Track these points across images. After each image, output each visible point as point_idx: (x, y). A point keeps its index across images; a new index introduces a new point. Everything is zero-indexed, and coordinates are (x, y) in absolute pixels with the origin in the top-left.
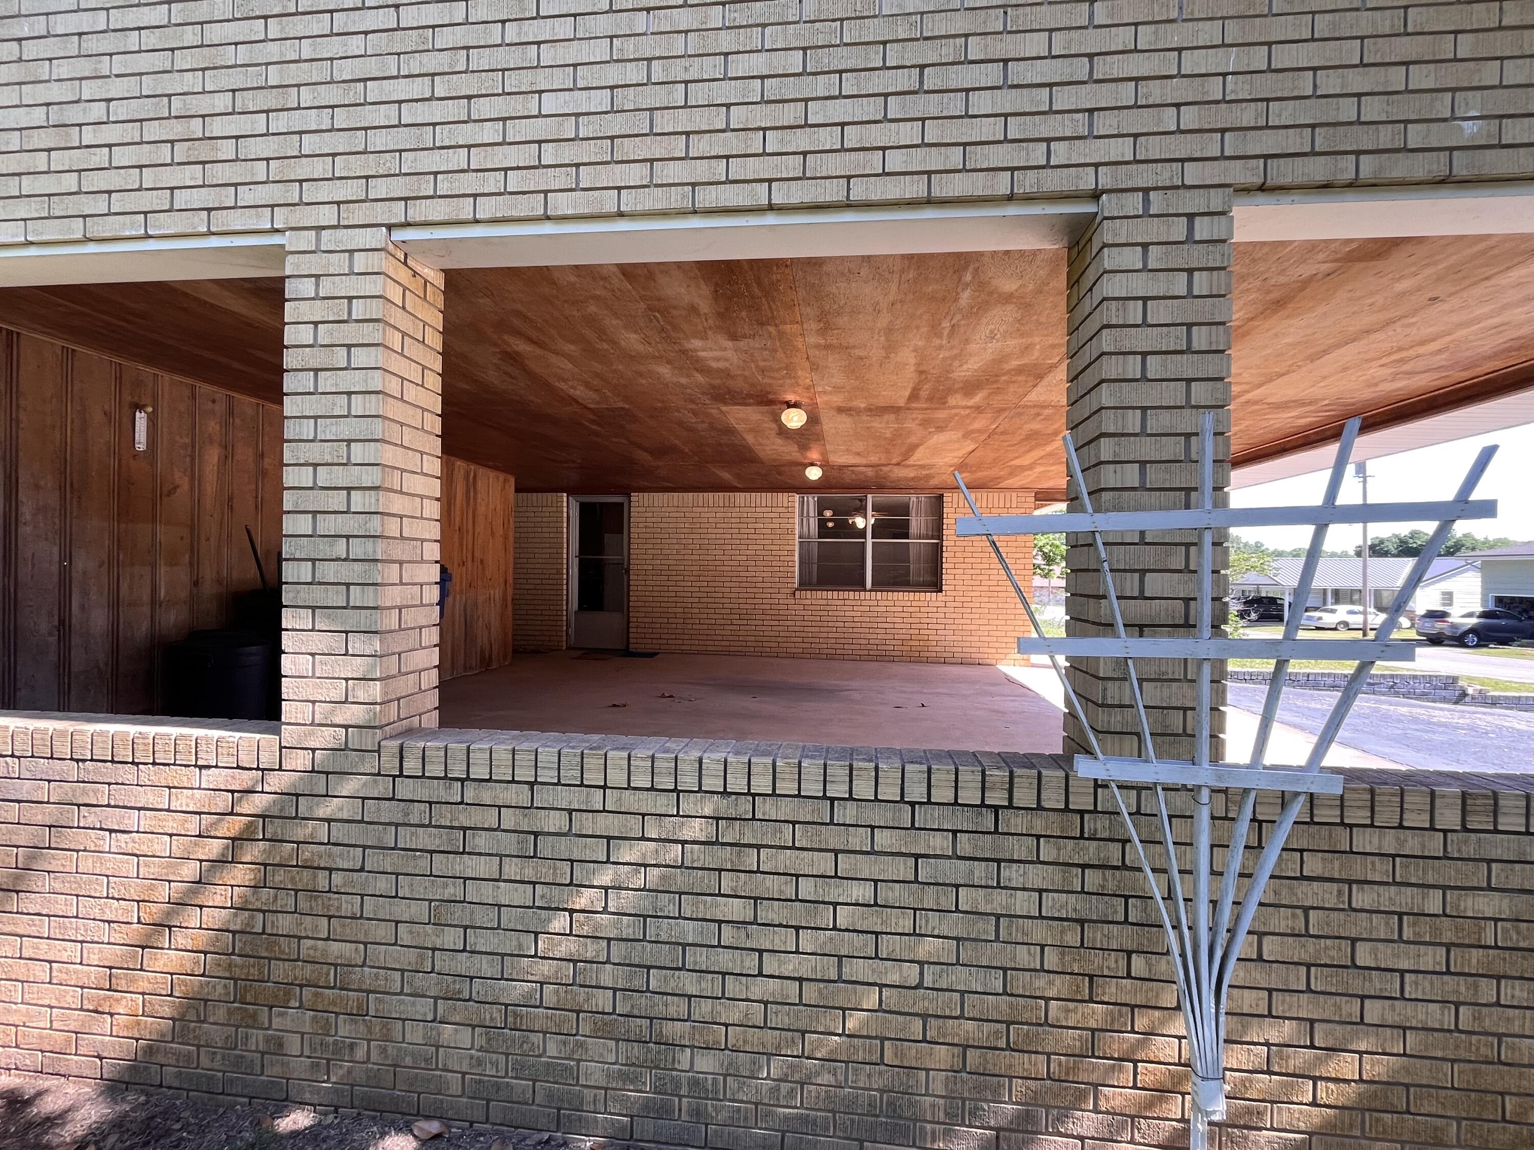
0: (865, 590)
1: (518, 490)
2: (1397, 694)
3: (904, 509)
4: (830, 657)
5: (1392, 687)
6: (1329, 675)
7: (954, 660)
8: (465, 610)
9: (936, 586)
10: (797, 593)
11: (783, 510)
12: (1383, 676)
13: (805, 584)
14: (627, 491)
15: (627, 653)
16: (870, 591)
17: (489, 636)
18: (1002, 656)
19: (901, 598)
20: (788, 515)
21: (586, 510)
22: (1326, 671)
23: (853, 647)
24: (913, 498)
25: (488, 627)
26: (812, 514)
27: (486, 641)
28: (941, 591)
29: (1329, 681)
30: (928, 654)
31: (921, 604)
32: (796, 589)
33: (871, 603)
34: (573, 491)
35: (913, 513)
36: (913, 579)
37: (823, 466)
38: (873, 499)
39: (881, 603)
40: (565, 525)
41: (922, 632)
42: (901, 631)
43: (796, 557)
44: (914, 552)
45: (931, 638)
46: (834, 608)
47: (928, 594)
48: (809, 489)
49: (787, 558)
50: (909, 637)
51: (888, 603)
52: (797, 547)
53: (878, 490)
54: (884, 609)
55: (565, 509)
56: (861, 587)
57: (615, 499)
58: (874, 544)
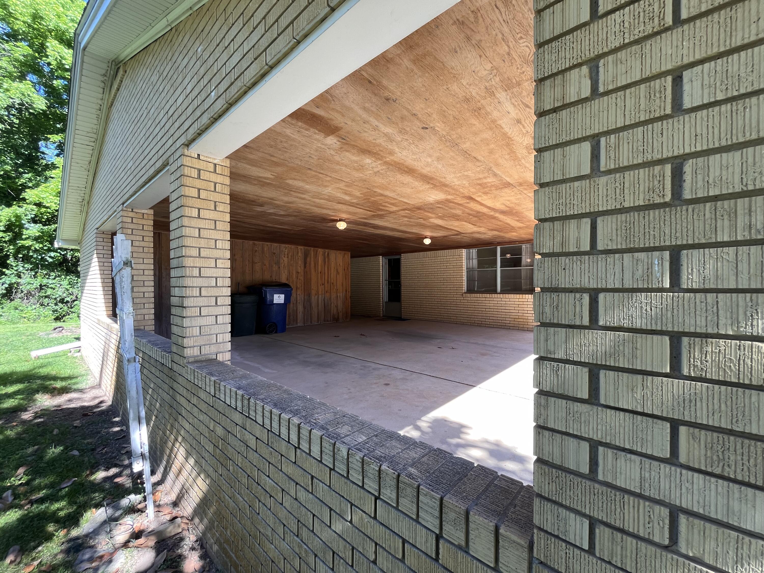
0: (497, 293)
1: (352, 257)
3: (519, 252)
4: (463, 324)
8: (324, 301)
9: (530, 291)
10: (464, 295)
11: (458, 257)
13: (470, 290)
14: (400, 254)
15: (400, 319)
16: (500, 293)
17: (337, 310)
19: (521, 297)
20: (460, 259)
21: (389, 261)
24: (524, 246)
25: (337, 307)
26: (474, 257)
27: (335, 311)
30: (528, 326)
31: (523, 300)
32: (465, 293)
33: (498, 300)
34: (383, 255)
35: (523, 253)
36: (524, 287)
37: (431, 238)
38: (501, 248)
39: (503, 300)
40: (381, 268)
41: (524, 315)
42: (513, 314)
43: (465, 278)
44: (523, 274)
45: (529, 318)
46: (481, 302)
47: (527, 295)
48: (468, 246)
49: (460, 279)
50: (517, 317)
51: (506, 300)
52: (465, 274)
53: (499, 244)
54: (505, 303)
55: (381, 262)
56: (495, 292)
57: (397, 257)
58: (501, 270)
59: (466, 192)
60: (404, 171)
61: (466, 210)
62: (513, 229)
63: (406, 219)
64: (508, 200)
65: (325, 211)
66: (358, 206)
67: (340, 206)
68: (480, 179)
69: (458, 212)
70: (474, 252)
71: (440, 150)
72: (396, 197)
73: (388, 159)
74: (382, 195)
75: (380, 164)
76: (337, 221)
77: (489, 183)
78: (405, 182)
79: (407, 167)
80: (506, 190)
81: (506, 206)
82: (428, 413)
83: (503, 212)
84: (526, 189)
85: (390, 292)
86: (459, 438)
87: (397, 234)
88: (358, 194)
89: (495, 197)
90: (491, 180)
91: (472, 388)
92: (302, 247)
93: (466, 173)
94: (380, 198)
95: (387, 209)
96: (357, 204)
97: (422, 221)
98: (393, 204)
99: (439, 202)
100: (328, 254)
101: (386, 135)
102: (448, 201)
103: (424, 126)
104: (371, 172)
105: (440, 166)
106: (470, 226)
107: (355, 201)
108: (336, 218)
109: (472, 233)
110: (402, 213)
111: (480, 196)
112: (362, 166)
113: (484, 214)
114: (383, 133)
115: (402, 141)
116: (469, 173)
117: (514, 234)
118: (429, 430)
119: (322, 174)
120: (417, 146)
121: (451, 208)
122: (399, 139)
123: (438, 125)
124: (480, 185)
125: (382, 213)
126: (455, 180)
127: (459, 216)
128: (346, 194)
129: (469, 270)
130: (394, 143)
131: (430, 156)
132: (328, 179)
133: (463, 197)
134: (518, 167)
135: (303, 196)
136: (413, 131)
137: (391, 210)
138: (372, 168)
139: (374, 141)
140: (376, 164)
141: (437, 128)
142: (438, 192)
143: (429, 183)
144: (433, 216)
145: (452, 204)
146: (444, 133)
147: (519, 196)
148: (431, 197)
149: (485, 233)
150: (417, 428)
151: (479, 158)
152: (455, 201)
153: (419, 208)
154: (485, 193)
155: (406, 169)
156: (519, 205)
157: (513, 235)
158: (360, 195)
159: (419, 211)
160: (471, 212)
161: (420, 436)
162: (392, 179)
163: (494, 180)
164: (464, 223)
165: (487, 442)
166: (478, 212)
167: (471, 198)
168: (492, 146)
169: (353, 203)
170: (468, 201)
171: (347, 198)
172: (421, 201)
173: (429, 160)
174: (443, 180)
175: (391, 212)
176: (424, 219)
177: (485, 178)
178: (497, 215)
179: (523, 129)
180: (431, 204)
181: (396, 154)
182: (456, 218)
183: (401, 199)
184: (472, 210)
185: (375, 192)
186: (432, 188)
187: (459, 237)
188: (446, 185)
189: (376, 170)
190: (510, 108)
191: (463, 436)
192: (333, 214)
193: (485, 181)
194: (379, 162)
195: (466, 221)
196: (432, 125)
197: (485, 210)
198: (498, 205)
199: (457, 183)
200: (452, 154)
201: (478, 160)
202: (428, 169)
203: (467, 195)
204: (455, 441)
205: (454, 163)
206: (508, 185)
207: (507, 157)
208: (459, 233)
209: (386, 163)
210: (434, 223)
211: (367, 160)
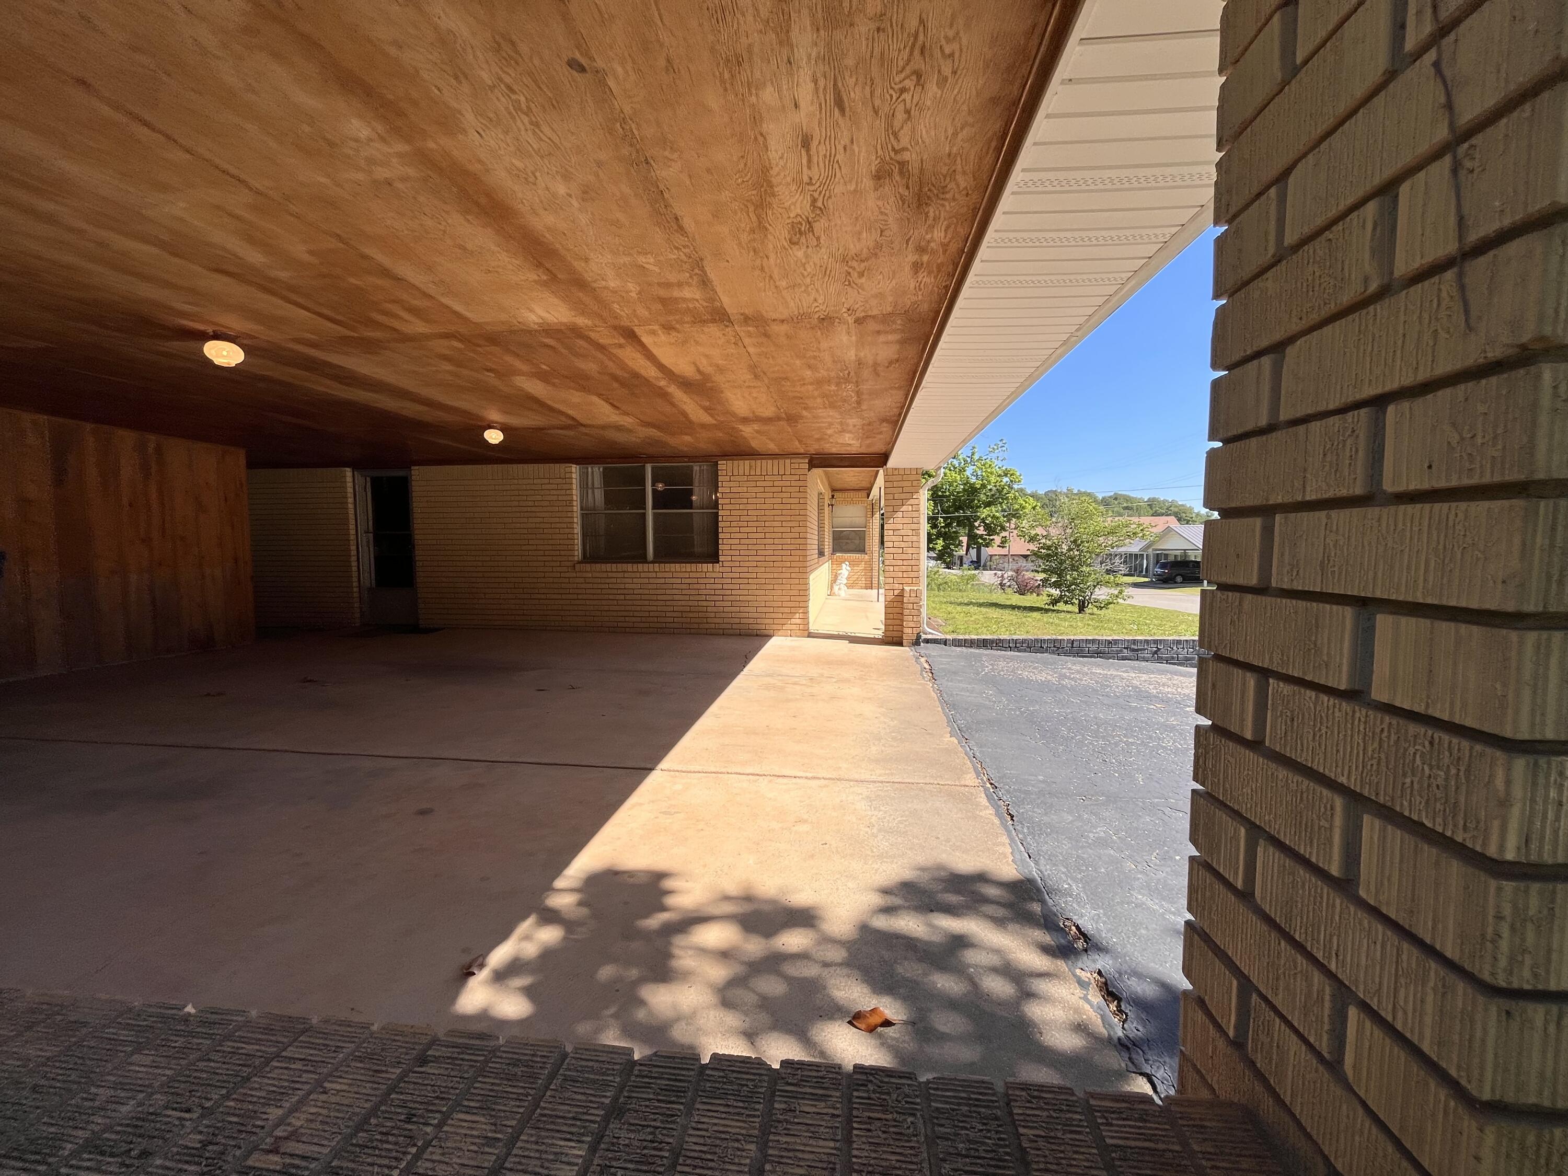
0: (647, 562)
1: (252, 465)
2: (1160, 660)
3: (688, 479)
5: (1156, 652)
6: (1094, 641)
7: (731, 632)
9: (713, 557)
10: (577, 566)
11: (561, 481)
12: (1147, 641)
13: (590, 557)
14: (408, 464)
15: (415, 629)
16: (653, 562)
18: (779, 627)
19: (678, 569)
20: (565, 487)
21: (377, 484)
22: (1090, 638)
23: (634, 619)
24: (696, 468)
25: (203, 607)
26: (597, 484)
27: (197, 619)
28: (718, 562)
29: (1094, 647)
30: (707, 626)
31: (698, 575)
32: (579, 562)
33: (650, 575)
34: (355, 465)
35: (696, 482)
36: (697, 550)
37: (504, 429)
38: (653, 468)
39: (659, 575)
40: (351, 500)
41: (700, 603)
42: (680, 603)
43: (578, 529)
44: (697, 523)
45: (709, 609)
46: (614, 580)
47: (705, 565)
48: (584, 459)
49: (567, 531)
50: (688, 609)
51: (666, 575)
52: (577, 520)
53: (651, 458)
54: (663, 581)
55: (350, 485)
56: (643, 559)
57: (401, 473)
58: (655, 515)
59: (623, 313)
60: (477, 204)
61: (611, 364)
62: (689, 426)
63: (448, 367)
64: (707, 356)
65: (146, 291)
66: (294, 297)
67: (218, 284)
68: (668, 285)
69: (590, 367)
70: (596, 472)
71: (599, 164)
72: (432, 290)
73: (431, 145)
74: (385, 273)
75: (399, 155)
76: (206, 337)
77: (684, 300)
78: (470, 246)
79: (488, 195)
80: (713, 330)
81: (699, 371)
82: (566, 864)
83: (686, 384)
84: (750, 335)
85: (381, 562)
86: (664, 909)
87: (410, 409)
88: (299, 250)
89: (685, 342)
90: (691, 294)
91: (648, 774)
92: (43, 418)
93: (641, 260)
94: (379, 282)
95: (396, 324)
96: (293, 289)
97: (491, 379)
98: (414, 311)
99: (549, 330)
100: (159, 450)
101: (444, 40)
102: (576, 332)
103: (578, 56)
104: (360, 176)
105: (583, 219)
106: (605, 408)
107: (283, 275)
108: (201, 327)
109: (603, 427)
110: (441, 346)
111: (653, 333)
112: (331, 144)
113: (647, 382)
114: (436, 28)
115: (492, 88)
116: (648, 261)
117: (688, 438)
118: (585, 911)
119: (146, 124)
120: (537, 125)
121: (577, 355)
122: (485, 76)
123: (620, 70)
124: (663, 301)
125: (378, 334)
126: (610, 273)
127: (587, 377)
128: (251, 240)
129: (587, 514)
130: (466, 88)
131: (567, 177)
132: (179, 156)
133: (615, 328)
134: (757, 272)
135: (48, 206)
136: (536, 62)
137: (407, 329)
138: (371, 161)
139: (393, 51)
140: (386, 149)
141: (611, 83)
142: (556, 301)
143: (539, 265)
144: (524, 367)
145: (581, 343)
146: (627, 110)
147: (732, 350)
148: (532, 311)
149: (630, 431)
150: (550, 917)
151: (688, 223)
152: (592, 335)
153: (493, 339)
154: (668, 328)
155: (483, 200)
156: (720, 370)
157: (684, 442)
158: (306, 257)
159: (493, 349)
160: (619, 373)
161: (565, 939)
162: (429, 223)
163: (697, 297)
164: (595, 399)
165: (727, 898)
166: (636, 375)
167: (631, 336)
168: (725, 195)
169: (274, 280)
170: (622, 341)
171: (255, 257)
172: (503, 317)
173: (561, 189)
174: (579, 265)
175: (406, 338)
176: (499, 374)
177: (680, 285)
178: (673, 389)
179: (805, 169)
180: (530, 332)
181: (464, 131)
182: (581, 382)
183: (445, 300)
184: (623, 366)
185: (364, 257)
186: (545, 284)
187: (571, 433)
188: (580, 283)
189: (381, 173)
190: (805, 93)
191: (670, 901)
192: (187, 308)
193: (676, 293)
194: (402, 147)
195: (600, 395)
196: (600, 63)
197: (651, 372)
198: (683, 366)
199: (612, 284)
200: (627, 190)
201: (681, 228)
202: (550, 219)
203: (625, 322)
204: (656, 921)
205: (620, 216)
206: (720, 316)
207: (745, 237)
208: (576, 424)
209: (423, 158)
210: (522, 390)
211: (356, 123)
